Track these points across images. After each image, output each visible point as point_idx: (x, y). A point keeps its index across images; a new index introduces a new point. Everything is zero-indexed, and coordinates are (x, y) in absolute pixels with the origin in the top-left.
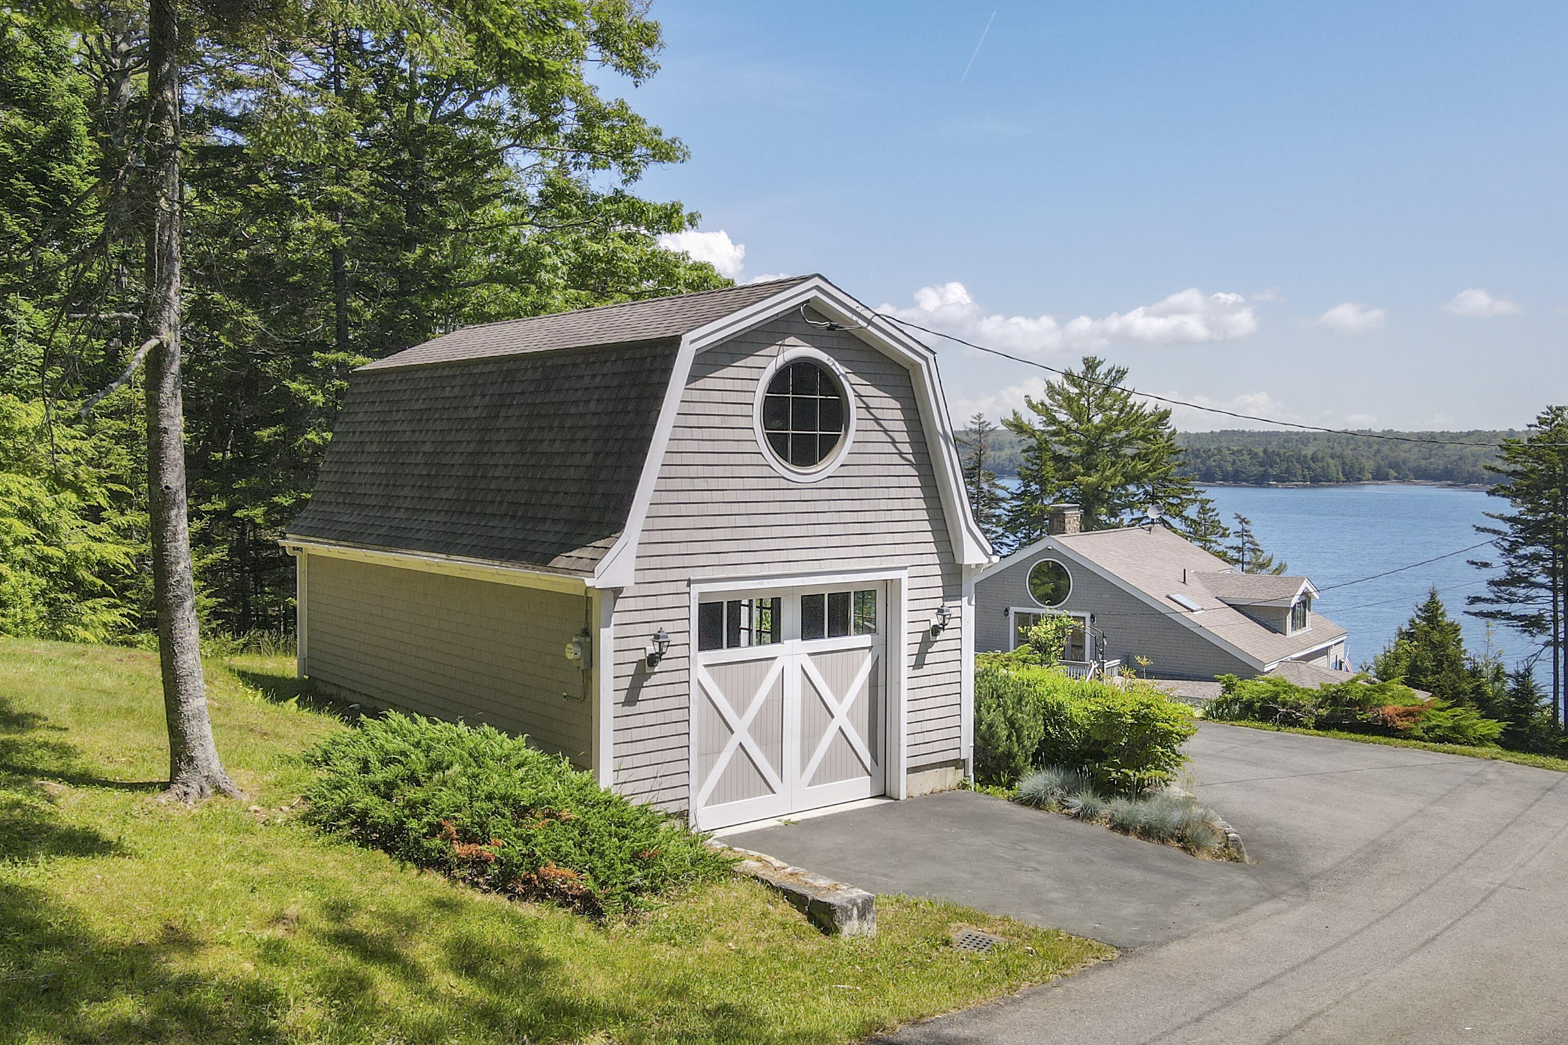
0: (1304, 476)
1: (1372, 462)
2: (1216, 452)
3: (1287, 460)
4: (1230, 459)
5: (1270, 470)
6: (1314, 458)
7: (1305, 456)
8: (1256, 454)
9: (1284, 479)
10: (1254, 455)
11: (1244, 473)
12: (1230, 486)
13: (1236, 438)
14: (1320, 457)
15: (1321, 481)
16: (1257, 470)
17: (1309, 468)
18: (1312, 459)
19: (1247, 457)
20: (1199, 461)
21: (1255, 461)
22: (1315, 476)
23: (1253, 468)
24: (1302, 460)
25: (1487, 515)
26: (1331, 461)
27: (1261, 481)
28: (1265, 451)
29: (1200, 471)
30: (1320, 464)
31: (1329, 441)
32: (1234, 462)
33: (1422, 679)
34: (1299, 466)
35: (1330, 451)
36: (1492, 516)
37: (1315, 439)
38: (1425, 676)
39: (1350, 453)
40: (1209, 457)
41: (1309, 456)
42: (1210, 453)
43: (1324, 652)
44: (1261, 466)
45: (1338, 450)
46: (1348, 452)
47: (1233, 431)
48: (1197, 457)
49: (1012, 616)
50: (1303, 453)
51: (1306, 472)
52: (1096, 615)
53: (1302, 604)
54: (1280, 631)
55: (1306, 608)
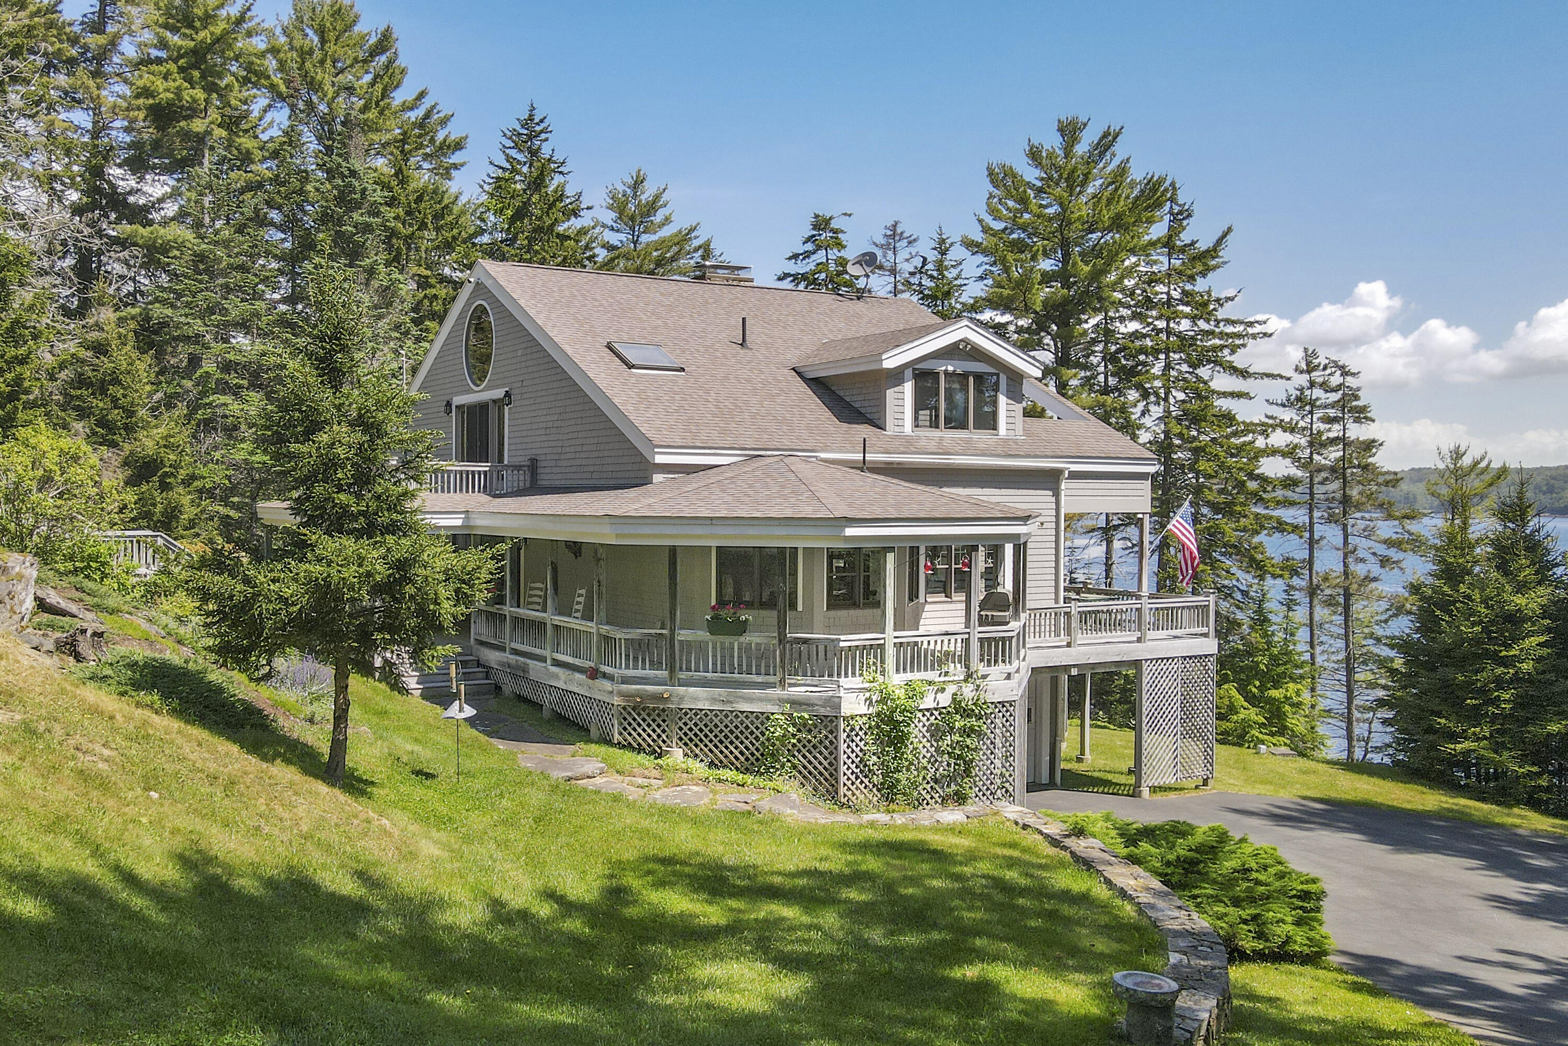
43: (1045, 479)
49: (454, 413)
52: (513, 392)
53: (971, 379)
54: (878, 422)
55: (996, 390)
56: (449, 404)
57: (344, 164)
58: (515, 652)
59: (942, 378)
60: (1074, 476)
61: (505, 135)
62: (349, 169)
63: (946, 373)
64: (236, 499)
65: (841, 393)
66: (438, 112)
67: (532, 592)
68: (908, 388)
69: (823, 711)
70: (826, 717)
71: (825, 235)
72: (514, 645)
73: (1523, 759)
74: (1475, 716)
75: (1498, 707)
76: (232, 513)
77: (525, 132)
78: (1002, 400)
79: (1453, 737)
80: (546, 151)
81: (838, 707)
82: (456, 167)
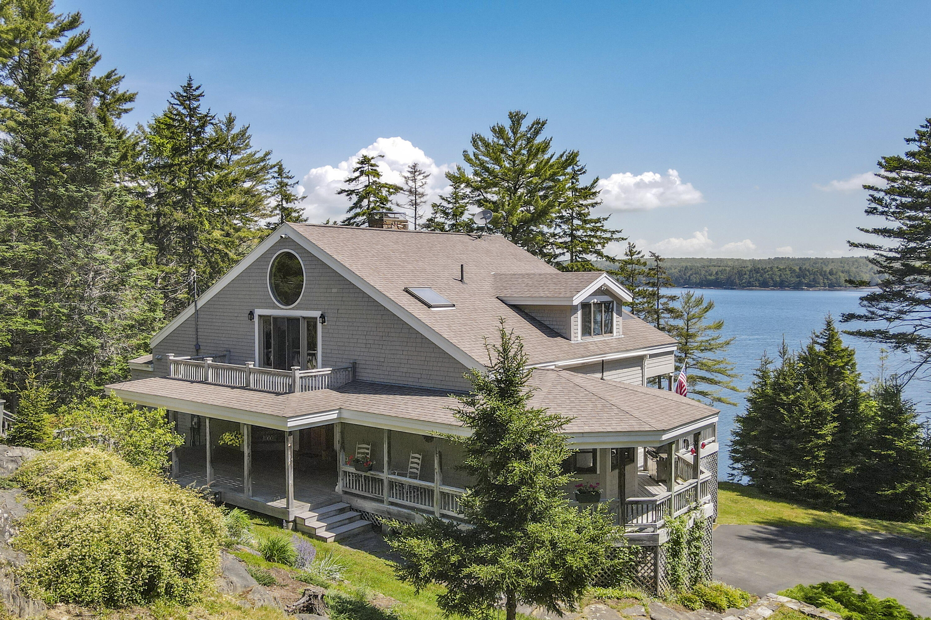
0: (825, 284)
1: (868, 275)
2: (769, 269)
3: (814, 274)
4: (778, 274)
5: (803, 280)
6: (831, 273)
7: (825, 272)
8: (794, 270)
9: (812, 285)
10: (792, 271)
11: (787, 282)
12: (779, 290)
13: (783, 262)
14: (834, 272)
15: (835, 286)
16: (794, 280)
17: (828, 279)
18: (829, 273)
19: (788, 272)
20: (759, 275)
21: (793, 275)
22: (831, 284)
23: (792, 279)
24: (823, 274)
25: (862, 230)
26: (841, 274)
27: (797, 287)
28: (800, 269)
29: (759, 281)
30: (834, 276)
31: (841, 263)
32: (780, 276)
33: (785, 398)
34: (821, 278)
35: (841, 269)
36: (867, 231)
37: (833, 262)
38: (787, 395)
39: (854, 270)
40: (765, 273)
41: (828, 271)
42: (766, 270)
43: (638, 361)
44: (797, 278)
45: (847, 268)
46: (853, 269)
47: (782, 258)
48: (757, 273)
49: (256, 319)
50: (824, 269)
51: (826, 281)
52: (326, 315)
53: (603, 305)
54: (564, 335)
55: (612, 312)
56: (251, 314)
57: (85, 118)
58: (392, 504)
59: (592, 306)
60: (652, 356)
61: (173, 96)
62: (88, 122)
63: (594, 304)
64: (14, 358)
65: (533, 315)
66: (115, 75)
67: (360, 451)
68: (580, 313)
69: (648, 544)
70: (650, 547)
71: (366, 167)
72: (391, 499)
73: (837, 488)
74: (807, 466)
75: (817, 460)
76: (12, 368)
77: (185, 94)
78: (615, 315)
79: (799, 476)
80: (203, 111)
81: (657, 540)
82: (126, 111)
